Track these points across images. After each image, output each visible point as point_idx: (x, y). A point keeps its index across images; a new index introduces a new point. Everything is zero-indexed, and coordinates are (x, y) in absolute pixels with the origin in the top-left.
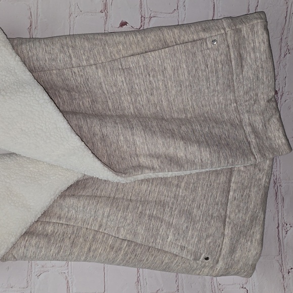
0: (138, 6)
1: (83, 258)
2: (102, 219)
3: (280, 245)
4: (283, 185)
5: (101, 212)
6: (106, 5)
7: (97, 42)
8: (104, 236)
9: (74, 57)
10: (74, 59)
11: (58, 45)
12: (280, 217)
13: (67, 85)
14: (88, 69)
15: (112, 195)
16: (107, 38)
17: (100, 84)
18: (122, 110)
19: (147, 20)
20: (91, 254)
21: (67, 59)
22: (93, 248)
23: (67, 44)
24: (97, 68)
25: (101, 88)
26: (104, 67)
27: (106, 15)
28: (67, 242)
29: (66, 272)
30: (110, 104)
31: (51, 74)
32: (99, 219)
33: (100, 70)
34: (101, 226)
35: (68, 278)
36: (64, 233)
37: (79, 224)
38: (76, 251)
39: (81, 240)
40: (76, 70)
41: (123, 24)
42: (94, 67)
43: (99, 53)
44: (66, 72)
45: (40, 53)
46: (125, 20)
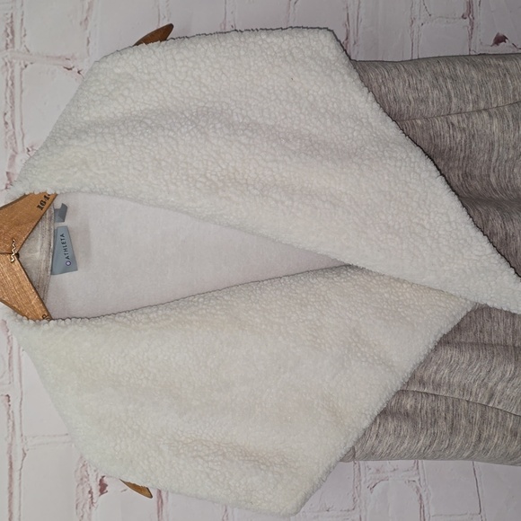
1: (466, 455)
2: (496, 384)
6: (470, 6)
8: (497, 415)
9: (456, 96)
10: (454, 100)
11: (429, 75)
13: (436, 146)
14: (475, 118)
15: (510, 342)
17: (492, 144)
18: (514, 190)
20: (482, 445)
21: (443, 99)
22: (485, 435)
23: (442, 73)
24: (490, 116)
25: (491, 151)
26: (502, 116)
27: (472, 24)
29: (416, 479)
30: (493, 180)
31: (413, 126)
32: (490, 384)
33: (495, 121)
34: (492, 396)
35: (422, 490)
36: (432, 408)
37: (456, 395)
38: (458, 440)
39: (463, 421)
40: (454, 119)
41: (500, 39)
42: (485, 115)
43: (495, 89)
44: (438, 123)
45: (399, 87)
46: (502, 33)
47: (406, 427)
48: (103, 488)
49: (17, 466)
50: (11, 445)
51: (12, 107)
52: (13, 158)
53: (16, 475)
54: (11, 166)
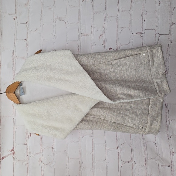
0: (116, 42)
1: (100, 129)
2: (106, 115)
3: (167, 127)
4: (169, 106)
5: (106, 113)
6: (104, 42)
7: (103, 55)
8: (106, 121)
10: (95, 62)
11: (90, 57)
12: (167, 117)
13: (93, 70)
14: (100, 65)
15: (109, 107)
16: (107, 54)
17: (104, 69)
18: (111, 78)
19: (119, 47)
20: (103, 127)
21: (93, 62)
22: (103, 125)
23: (93, 56)
24: (103, 64)
25: (104, 71)
26: (105, 64)
27: (104, 46)
28: (95, 123)
30: (107, 76)
31: (88, 67)
32: (105, 115)
33: (104, 65)
34: (105, 118)
36: (93, 120)
37: (98, 117)
38: (98, 126)
39: (99, 122)
40: (96, 65)
41: (110, 49)
42: (102, 64)
43: (104, 59)
44: (93, 66)
45: (84, 60)
46: (111, 47)
47: (87, 123)
48: (30, 135)
49: (15, 131)
50: (14, 127)
51: (14, 66)
52: (14, 75)
53: (15, 132)
54: (14, 77)
